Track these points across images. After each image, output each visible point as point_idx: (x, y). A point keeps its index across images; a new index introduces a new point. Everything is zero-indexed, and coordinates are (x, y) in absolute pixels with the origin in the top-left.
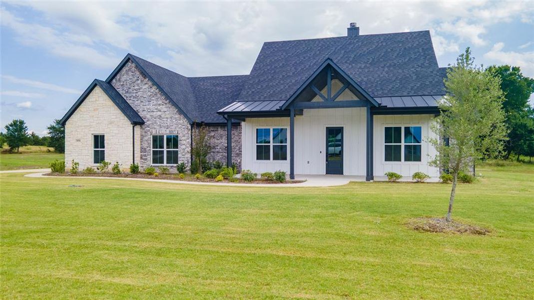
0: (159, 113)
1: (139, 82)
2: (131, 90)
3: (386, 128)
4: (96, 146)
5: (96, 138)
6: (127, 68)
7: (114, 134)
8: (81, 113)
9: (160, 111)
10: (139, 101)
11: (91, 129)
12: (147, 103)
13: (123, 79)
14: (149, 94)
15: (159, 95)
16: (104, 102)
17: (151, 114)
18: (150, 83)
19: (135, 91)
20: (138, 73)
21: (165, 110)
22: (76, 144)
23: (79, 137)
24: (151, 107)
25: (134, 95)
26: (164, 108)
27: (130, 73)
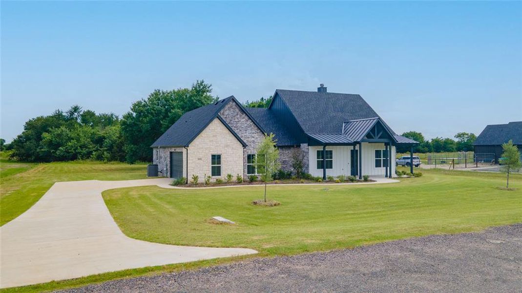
0: (253, 139)
1: (239, 116)
2: (232, 122)
3: (376, 151)
4: (213, 163)
5: (213, 157)
6: (229, 106)
7: (229, 154)
8: (202, 138)
9: (253, 137)
10: (239, 130)
11: (211, 151)
12: (245, 132)
13: (226, 113)
14: (246, 125)
15: (252, 126)
16: (221, 131)
17: (247, 139)
18: (247, 118)
19: (235, 123)
20: (237, 110)
21: (257, 137)
22: (198, 162)
23: (201, 156)
24: (247, 134)
25: (235, 125)
26: (256, 135)
27: (232, 110)
